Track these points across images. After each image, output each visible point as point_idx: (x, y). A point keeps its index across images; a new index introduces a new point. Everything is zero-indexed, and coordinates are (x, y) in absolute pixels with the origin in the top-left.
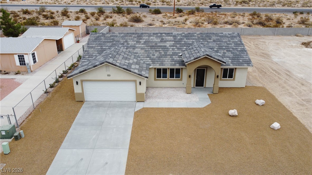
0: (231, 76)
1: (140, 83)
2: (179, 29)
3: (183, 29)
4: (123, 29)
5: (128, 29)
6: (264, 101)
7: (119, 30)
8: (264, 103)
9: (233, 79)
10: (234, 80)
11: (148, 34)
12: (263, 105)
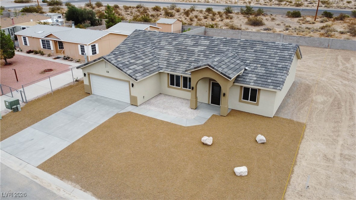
0: (254, 99)
1: (133, 85)
2: (287, 37)
3: (293, 37)
4: (219, 31)
5: (225, 32)
6: (264, 139)
7: (216, 32)
8: (264, 140)
9: (256, 103)
10: (258, 105)
11: (186, 36)
12: (263, 143)
